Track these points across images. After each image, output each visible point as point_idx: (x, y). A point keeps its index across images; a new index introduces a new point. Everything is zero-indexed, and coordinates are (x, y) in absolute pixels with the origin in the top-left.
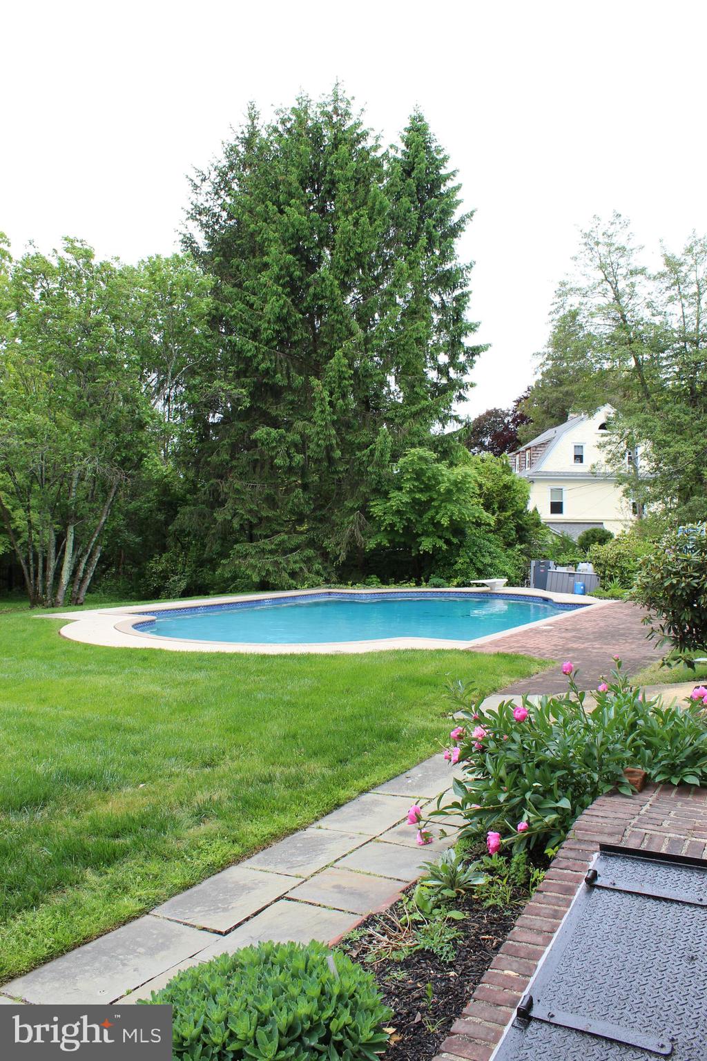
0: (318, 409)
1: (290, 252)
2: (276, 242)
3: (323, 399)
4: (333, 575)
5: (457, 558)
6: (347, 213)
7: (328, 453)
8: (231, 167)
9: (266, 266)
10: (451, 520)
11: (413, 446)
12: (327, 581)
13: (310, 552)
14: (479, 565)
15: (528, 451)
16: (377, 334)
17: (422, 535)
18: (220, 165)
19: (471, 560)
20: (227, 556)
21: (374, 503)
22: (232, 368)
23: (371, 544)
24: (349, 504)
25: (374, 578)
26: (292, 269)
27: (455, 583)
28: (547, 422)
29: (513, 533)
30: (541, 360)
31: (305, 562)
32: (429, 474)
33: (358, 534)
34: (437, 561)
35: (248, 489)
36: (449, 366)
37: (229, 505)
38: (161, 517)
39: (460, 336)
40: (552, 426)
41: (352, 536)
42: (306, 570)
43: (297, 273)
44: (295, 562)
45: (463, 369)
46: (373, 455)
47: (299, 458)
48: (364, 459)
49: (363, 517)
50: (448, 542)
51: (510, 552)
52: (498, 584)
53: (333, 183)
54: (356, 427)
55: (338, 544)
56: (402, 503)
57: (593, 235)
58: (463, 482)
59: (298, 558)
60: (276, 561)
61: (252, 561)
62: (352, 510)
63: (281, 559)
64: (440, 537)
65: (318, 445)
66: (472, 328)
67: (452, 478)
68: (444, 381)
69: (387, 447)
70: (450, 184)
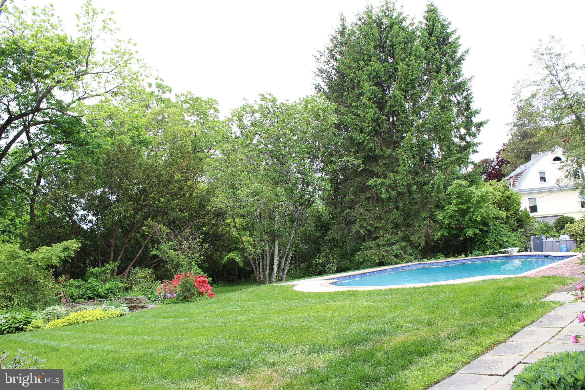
0: (402, 165)
1: (374, 85)
2: (367, 81)
3: (404, 160)
4: (418, 255)
5: (487, 239)
6: (402, 60)
7: (408, 189)
8: (335, 46)
9: (362, 94)
10: (482, 217)
11: (454, 179)
12: (416, 259)
13: (404, 244)
14: (500, 242)
15: (512, 179)
16: (428, 121)
17: (466, 228)
18: (329, 47)
19: (495, 239)
20: (360, 250)
21: (437, 213)
22: (353, 150)
23: (438, 236)
24: (423, 215)
25: (441, 255)
26: (377, 94)
27: (488, 253)
28: (519, 162)
29: (515, 223)
30: (510, 127)
31: (402, 249)
32: (466, 194)
33: (430, 231)
34: (475, 242)
35: (367, 213)
36: (466, 135)
37: (357, 222)
38: (318, 234)
39: (471, 117)
40: (521, 164)
41: (427, 232)
42: (403, 254)
43: (380, 95)
44: (397, 250)
45: (474, 136)
46: (434, 187)
47: (394, 193)
48: (429, 189)
49: (431, 221)
50: (481, 230)
51: (515, 233)
52: (514, 251)
53: (392, 46)
54: (421, 173)
55: (419, 238)
56: (453, 211)
57: (540, 50)
58: (486, 195)
59: (398, 247)
60: (387, 250)
61: (374, 251)
62: (425, 219)
63: (389, 249)
64: (476, 228)
65: (403, 185)
66: (477, 112)
67: (479, 194)
68: (464, 143)
69: (442, 181)
70: (454, 37)
